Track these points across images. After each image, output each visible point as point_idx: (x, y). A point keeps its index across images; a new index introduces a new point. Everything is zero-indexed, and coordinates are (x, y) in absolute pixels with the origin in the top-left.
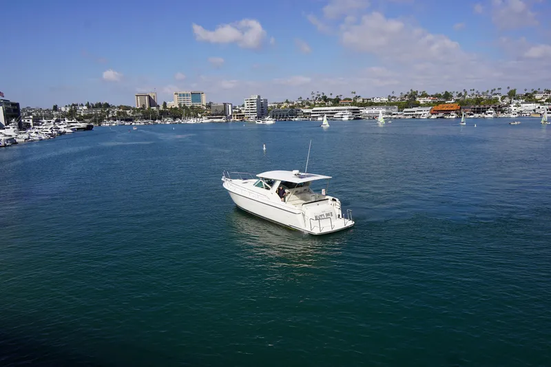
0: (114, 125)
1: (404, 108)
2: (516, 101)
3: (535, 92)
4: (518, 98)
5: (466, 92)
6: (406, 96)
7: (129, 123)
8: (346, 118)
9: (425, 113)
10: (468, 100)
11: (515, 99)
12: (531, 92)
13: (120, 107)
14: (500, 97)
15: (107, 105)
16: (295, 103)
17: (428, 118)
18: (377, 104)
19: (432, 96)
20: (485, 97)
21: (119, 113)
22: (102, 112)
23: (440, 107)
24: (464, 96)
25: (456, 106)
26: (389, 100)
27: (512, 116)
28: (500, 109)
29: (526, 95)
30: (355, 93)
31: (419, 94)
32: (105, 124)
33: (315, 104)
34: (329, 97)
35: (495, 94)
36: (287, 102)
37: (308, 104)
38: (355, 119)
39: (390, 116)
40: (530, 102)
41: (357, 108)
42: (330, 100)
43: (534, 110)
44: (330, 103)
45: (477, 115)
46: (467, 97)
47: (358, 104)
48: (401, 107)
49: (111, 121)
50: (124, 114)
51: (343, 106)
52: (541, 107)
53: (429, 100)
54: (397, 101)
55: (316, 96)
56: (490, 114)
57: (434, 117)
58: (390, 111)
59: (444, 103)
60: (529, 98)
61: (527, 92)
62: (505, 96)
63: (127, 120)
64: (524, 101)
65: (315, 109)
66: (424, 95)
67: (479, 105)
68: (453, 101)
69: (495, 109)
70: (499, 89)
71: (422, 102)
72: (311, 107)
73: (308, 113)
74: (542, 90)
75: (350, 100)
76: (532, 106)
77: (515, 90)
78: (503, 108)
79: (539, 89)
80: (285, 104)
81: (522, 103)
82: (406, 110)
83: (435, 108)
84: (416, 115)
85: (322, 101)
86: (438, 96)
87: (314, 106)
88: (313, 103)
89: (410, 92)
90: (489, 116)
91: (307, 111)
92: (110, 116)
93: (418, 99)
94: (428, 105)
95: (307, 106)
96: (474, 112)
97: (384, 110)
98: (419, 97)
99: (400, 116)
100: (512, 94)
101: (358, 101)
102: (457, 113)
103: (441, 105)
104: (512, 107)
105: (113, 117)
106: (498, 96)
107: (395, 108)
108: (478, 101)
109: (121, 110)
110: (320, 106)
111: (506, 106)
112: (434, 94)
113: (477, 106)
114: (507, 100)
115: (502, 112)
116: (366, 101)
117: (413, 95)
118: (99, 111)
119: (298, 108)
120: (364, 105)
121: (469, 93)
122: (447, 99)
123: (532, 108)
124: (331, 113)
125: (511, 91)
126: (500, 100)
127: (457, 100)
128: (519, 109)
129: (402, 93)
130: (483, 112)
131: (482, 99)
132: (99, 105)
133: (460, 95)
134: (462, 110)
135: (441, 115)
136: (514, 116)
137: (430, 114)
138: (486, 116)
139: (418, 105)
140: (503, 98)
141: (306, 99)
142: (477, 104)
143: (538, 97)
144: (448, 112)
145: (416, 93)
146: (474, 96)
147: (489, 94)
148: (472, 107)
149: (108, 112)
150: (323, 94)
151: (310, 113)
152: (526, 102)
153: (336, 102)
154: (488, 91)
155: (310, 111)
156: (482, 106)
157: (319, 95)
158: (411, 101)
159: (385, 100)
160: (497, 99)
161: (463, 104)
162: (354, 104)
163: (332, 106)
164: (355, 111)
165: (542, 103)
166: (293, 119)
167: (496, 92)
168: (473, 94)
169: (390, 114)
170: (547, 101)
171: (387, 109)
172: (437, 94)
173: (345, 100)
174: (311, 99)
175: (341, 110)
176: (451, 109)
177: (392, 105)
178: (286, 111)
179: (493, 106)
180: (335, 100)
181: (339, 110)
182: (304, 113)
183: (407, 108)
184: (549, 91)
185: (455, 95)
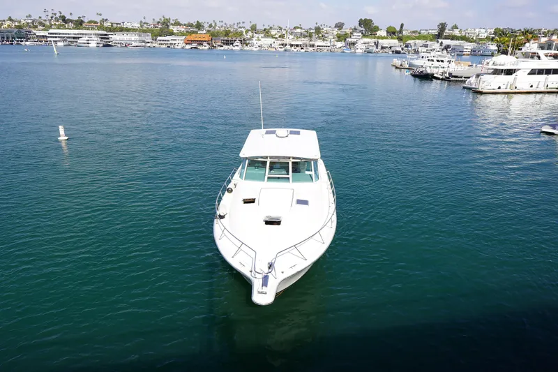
1: (156, 36)
2: (257, 35)
3: (271, 28)
4: (258, 33)
5: (215, 24)
6: (158, 23)
8: (93, 45)
9: (179, 42)
10: (218, 32)
11: (256, 33)
12: (268, 28)
14: (244, 31)
16: (23, 22)
17: (183, 48)
18: (128, 30)
19: (185, 25)
20: (232, 30)
23: (193, 37)
24: (214, 28)
25: (207, 38)
26: (141, 26)
28: (243, 42)
29: (265, 30)
30: (100, 15)
31: (172, 22)
33: (51, 25)
34: (68, 17)
35: (240, 27)
36: (10, 19)
37: (41, 24)
38: (104, 46)
39: (144, 44)
40: (268, 37)
41: (105, 33)
42: (71, 21)
43: (271, 45)
44: (71, 25)
45: (226, 47)
46: (217, 28)
47: (107, 30)
48: (155, 35)
51: (88, 29)
52: (276, 42)
53: (182, 29)
54: (150, 27)
55: (50, 15)
56: (237, 47)
57: (188, 47)
58: (143, 39)
59: (196, 33)
60: (267, 33)
61: (265, 27)
62: (248, 30)
64: (263, 35)
65: (51, 31)
66: (177, 24)
67: (229, 37)
68: (204, 32)
69: (241, 41)
70: (243, 23)
71: (175, 29)
72: (46, 28)
73: (43, 37)
74: (276, 26)
75: (96, 22)
76: (269, 41)
77: (256, 25)
78: (247, 42)
80: (8, 23)
81: (262, 37)
82: (159, 38)
83: (189, 37)
84: (171, 44)
85: (60, 22)
86: (190, 25)
88: (47, 23)
89: (163, 19)
90: (236, 48)
91: (42, 33)
93: (171, 27)
94: (182, 34)
95: (40, 27)
96: (224, 44)
97: (137, 37)
98: (172, 24)
99: (154, 45)
100: (254, 29)
101: (106, 25)
102: (209, 44)
103: (194, 35)
104: (254, 41)
106: (243, 29)
107: (148, 36)
108: (227, 33)
110: (59, 28)
111: (249, 39)
112: (186, 23)
113: (226, 38)
114: (250, 34)
115: (247, 45)
116: (115, 26)
117: (166, 23)
119: (28, 29)
120: (113, 29)
121: (219, 24)
122: (199, 29)
123: (269, 43)
124: (74, 38)
125: (253, 25)
126: (244, 33)
127: (208, 31)
128: (259, 43)
129: (154, 20)
130: (231, 44)
131: (230, 32)
133: (211, 26)
134: (213, 41)
135: (194, 45)
136: (255, 49)
137: (184, 45)
138: (234, 48)
139: (171, 34)
140: (247, 31)
141: (38, 18)
142: (225, 36)
143: (273, 32)
144: (200, 43)
145: (168, 20)
146: (223, 29)
147: (236, 27)
148: (222, 38)
150: (61, 13)
151: (47, 37)
152: (265, 37)
153: (79, 24)
154: (234, 24)
155: (45, 33)
156: (230, 39)
157: (55, 14)
158: (164, 29)
159: (137, 25)
160: (242, 32)
161: (214, 35)
162: (101, 28)
163: (74, 28)
164: (104, 37)
165: (276, 38)
166: (23, 43)
167: (241, 25)
168: (222, 26)
169: (143, 42)
170: (280, 37)
171: (140, 36)
172: (189, 23)
173: (90, 22)
174: (44, 18)
175: (86, 34)
176: (204, 39)
177: (145, 31)
178: (11, 32)
179: (239, 38)
180: (77, 21)
181: (83, 34)
182: (37, 36)
183: (161, 36)
184: (281, 29)
185: (206, 26)
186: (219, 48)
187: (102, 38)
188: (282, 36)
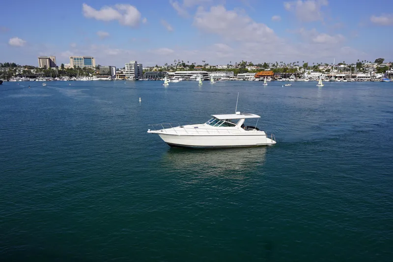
0: (20, 80)
1: (237, 73)
2: (308, 71)
3: (319, 65)
4: (309, 69)
5: (277, 64)
6: (239, 64)
7: (33, 80)
8: (199, 79)
9: (251, 77)
10: (279, 69)
11: (307, 69)
12: (317, 65)
13: (25, 67)
14: (298, 68)
15: (14, 65)
16: (163, 67)
17: (253, 80)
18: (220, 70)
19: (256, 65)
20: (289, 68)
21: (24, 71)
22: (10, 70)
24: (276, 67)
25: (271, 73)
26: (228, 67)
27: (306, 80)
28: (298, 76)
29: (314, 67)
30: (204, 62)
31: (248, 64)
32: (13, 80)
33: (177, 68)
34: (187, 64)
35: (295, 66)
36: (157, 66)
37: (172, 68)
38: (205, 80)
39: (228, 79)
40: (316, 71)
41: (206, 72)
42: (188, 66)
43: (319, 77)
44: (188, 68)
45: (284, 79)
46: (278, 67)
47: (207, 70)
48: (236, 72)
49: (18, 78)
50: (29, 72)
51: (197, 70)
52: (323, 75)
53: (254, 68)
54: (233, 68)
55: (177, 63)
56: (292, 79)
57: (257, 80)
58: (228, 75)
59: (263, 70)
60: (316, 69)
61: (314, 65)
62: (301, 67)
63: (31, 77)
64: (312, 70)
65: (177, 72)
66: (251, 65)
67: (286, 72)
68: (269, 69)
69: (295, 75)
70: (298, 62)
71: (249, 69)
72: (174, 70)
73: (172, 75)
74: (323, 64)
75: (201, 66)
76: (317, 74)
77: (307, 63)
78: (300, 75)
79: (322, 63)
80: (155, 68)
81: (311, 72)
82: (239, 74)
83: (258, 73)
84: (246, 78)
85: (182, 67)
86: (260, 65)
87: (176, 70)
88: (175, 68)
89: (242, 62)
90: (292, 80)
91: (172, 73)
92: (17, 73)
93: (247, 67)
94: (253, 71)
95: (171, 70)
96: (283, 77)
97: (225, 74)
98: (248, 66)
99: (235, 79)
100: (306, 66)
101: (208, 67)
102: (272, 78)
103: (262, 72)
104: (306, 75)
105: (19, 74)
106: (297, 67)
107: (232, 73)
108: (285, 70)
109: (26, 69)
110: (181, 70)
111: (302, 74)
113: (284, 73)
114: (303, 70)
115: (300, 78)
116: (212, 67)
117: (244, 65)
118: (7, 70)
119: (165, 71)
120: (211, 70)
121: (279, 64)
122: (266, 68)
123: (317, 76)
124: (188, 76)
125: (305, 64)
126: (298, 70)
127: (272, 69)
128: (310, 76)
129: (236, 63)
130: (288, 77)
131: (287, 69)
132: (7, 65)
133: (274, 65)
134: (275, 76)
135: (261, 78)
136: (307, 80)
137: (255, 78)
138: (290, 80)
139: (247, 71)
140: (300, 68)
141: (170, 65)
142: (284, 72)
143: (321, 68)
144: (266, 77)
145: (245, 63)
146: (283, 67)
147: (292, 65)
148: (281, 73)
149: (15, 70)
150: (183, 61)
151: (174, 75)
152: (314, 71)
153: (192, 67)
154: (291, 63)
156: (287, 74)
157: (180, 62)
158: (242, 68)
159: (225, 67)
160: (296, 69)
161: (275, 71)
162: (204, 69)
163: (189, 70)
164: (205, 75)
165: (323, 72)
166: (161, 79)
167: (296, 64)
168: (282, 65)
169: (229, 77)
170: (326, 71)
171: (227, 73)
172: (259, 64)
173: (198, 66)
174: (174, 65)
175: (195, 73)
176: (268, 74)
177: (230, 71)
178: (156, 73)
179: (294, 73)
180: (191, 66)
181: (194, 73)
182: (169, 75)
183: (239, 73)
184: (327, 65)
185: (271, 66)
186: (279, 80)
187: (204, 75)
188: (328, 71)
